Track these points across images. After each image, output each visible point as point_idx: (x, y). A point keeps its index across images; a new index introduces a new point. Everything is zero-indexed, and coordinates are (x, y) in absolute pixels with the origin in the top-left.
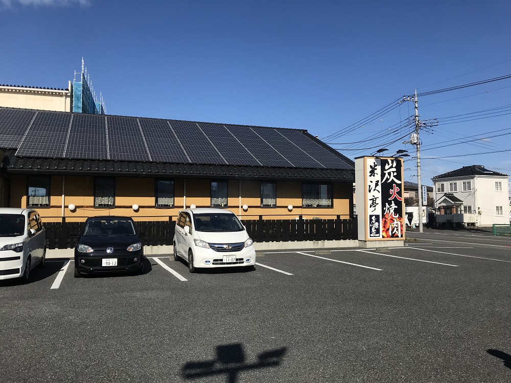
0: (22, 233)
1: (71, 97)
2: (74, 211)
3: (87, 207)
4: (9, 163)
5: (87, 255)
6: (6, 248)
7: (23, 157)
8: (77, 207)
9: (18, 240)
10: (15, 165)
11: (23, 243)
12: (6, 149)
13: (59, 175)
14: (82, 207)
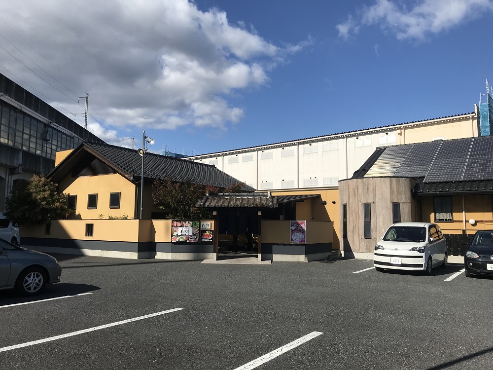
0: (424, 240)
1: (478, 118)
2: (474, 225)
3: (487, 221)
4: (419, 189)
5: (474, 259)
6: (413, 249)
7: (429, 183)
8: (476, 222)
9: (421, 245)
10: (423, 190)
11: (425, 247)
12: (417, 177)
13: (459, 195)
14: (482, 221)
